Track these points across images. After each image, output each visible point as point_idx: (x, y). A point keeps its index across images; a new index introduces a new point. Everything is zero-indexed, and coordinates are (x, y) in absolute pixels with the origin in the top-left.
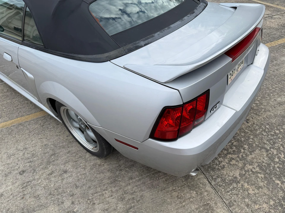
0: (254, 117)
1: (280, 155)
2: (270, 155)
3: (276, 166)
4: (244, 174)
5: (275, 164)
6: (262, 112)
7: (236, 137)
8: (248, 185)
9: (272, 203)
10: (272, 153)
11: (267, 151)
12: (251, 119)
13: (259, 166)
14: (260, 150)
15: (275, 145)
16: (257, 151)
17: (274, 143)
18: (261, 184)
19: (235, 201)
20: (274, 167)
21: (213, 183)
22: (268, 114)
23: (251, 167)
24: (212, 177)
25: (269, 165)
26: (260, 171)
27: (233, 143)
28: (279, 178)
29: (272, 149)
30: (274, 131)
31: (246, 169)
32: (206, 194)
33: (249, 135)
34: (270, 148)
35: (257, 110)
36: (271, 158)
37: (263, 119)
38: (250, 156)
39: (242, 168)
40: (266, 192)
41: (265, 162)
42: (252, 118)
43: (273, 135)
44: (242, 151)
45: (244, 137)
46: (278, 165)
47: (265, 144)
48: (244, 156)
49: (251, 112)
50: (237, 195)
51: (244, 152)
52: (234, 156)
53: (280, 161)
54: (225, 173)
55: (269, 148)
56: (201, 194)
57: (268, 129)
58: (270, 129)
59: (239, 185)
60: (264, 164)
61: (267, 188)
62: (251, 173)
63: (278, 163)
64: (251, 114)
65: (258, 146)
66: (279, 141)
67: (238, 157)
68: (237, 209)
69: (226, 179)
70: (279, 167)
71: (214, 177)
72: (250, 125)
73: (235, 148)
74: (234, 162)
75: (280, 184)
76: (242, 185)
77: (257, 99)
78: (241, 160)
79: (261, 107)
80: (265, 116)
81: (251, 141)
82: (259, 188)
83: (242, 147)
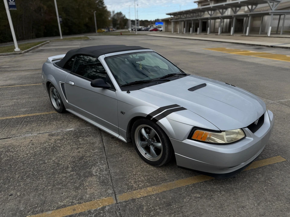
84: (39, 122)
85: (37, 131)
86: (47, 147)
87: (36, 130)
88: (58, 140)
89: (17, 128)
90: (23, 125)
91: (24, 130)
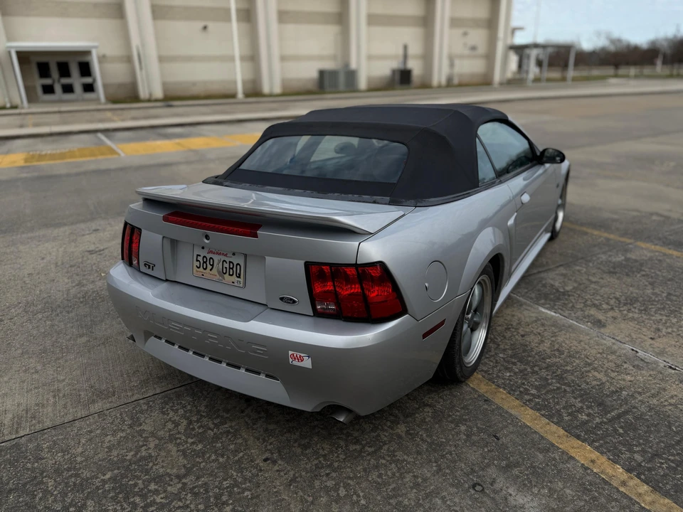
0: (282, 474)
1: (162, 496)
2: (168, 479)
3: (140, 482)
4: (141, 436)
5: (144, 481)
6: (301, 493)
7: (227, 436)
8: (121, 437)
9: (79, 459)
10: (171, 483)
11: (179, 477)
12: (276, 468)
13: (150, 456)
14: (184, 466)
15: (189, 495)
16: (182, 461)
17: (196, 495)
18: (115, 453)
19: (104, 420)
20: (139, 478)
21: (142, 401)
22: (291, 506)
23: (152, 445)
24: (154, 401)
25: (147, 472)
26: (138, 456)
27: (213, 431)
28: (113, 479)
29: (180, 485)
30: (231, 504)
31: (150, 439)
32: (129, 394)
33: (228, 457)
34: (185, 484)
35: (311, 486)
36: (158, 479)
37: (276, 492)
38: (175, 449)
39: (153, 434)
40: (100, 455)
41: (154, 467)
42: (278, 471)
43: (218, 497)
44: (190, 440)
45: (223, 448)
46: (141, 486)
47: (198, 478)
48: (178, 441)
49: (304, 473)
50: (112, 423)
51: (187, 442)
52: (181, 428)
53: (150, 491)
54: (153, 415)
55: (184, 481)
56: (131, 390)
57: (239, 493)
58: (238, 496)
59: (126, 427)
60: (151, 464)
61: (105, 459)
62: (141, 443)
63: (146, 487)
64: (292, 469)
65: (194, 466)
66: (200, 504)
67: (179, 433)
68: (91, 420)
69: (142, 414)
70: (136, 485)
71: (151, 403)
72: (256, 462)
73: (200, 431)
74: (170, 425)
75: (102, 477)
76: (123, 431)
77: (358, 496)
78: (170, 435)
79: (321, 497)
80: (286, 498)
81: (210, 456)
82: (110, 449)
83: (200, 442)
84: (571, 378)
85: (613, 353)
86: (637, 311)
87: (612, 357)
88: (601, 310)
89: (655, 401)
90: (626, 401)
91: (642, 377)
